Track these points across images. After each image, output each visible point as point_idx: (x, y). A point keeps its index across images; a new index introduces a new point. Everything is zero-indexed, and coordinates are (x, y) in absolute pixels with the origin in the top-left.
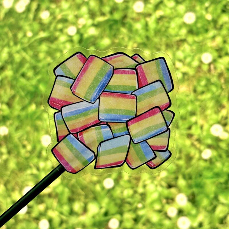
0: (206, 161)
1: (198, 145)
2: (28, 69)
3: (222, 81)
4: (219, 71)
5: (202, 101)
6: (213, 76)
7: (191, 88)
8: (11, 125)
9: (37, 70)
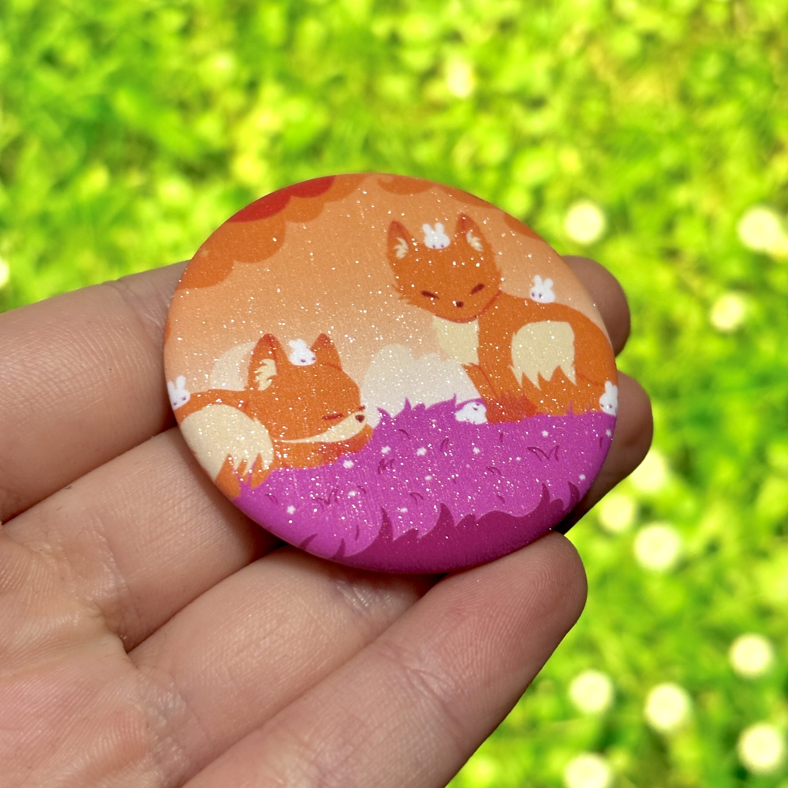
0: (723, 335)
1: (696, 283)
2: (68, 34)
3: (774, 58)
4: (762, 25)
5: (705, 132)
6: (743, 43)
7: (671, 87)
8: (17, 249)
9: (105, 40)
